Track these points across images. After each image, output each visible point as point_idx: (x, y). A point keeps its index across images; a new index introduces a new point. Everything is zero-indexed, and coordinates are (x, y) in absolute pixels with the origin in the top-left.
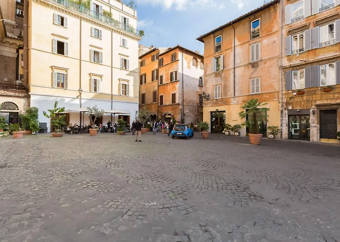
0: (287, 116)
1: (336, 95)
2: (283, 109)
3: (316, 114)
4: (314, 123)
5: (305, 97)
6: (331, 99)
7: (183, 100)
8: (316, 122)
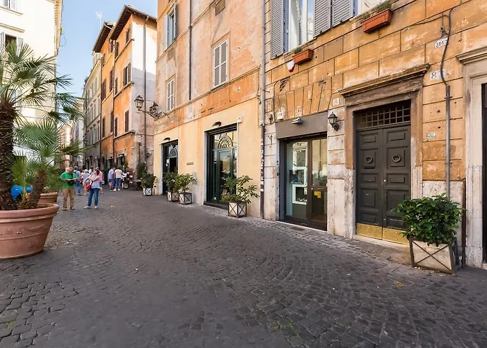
0: (275, 141)
1: (409, 38)
2: (268, 121)
3: (342, 131)
4: (336, 163)
5: (315, 71)
6: (390, 58)
7: (145, 126)
8: (343, 159)
